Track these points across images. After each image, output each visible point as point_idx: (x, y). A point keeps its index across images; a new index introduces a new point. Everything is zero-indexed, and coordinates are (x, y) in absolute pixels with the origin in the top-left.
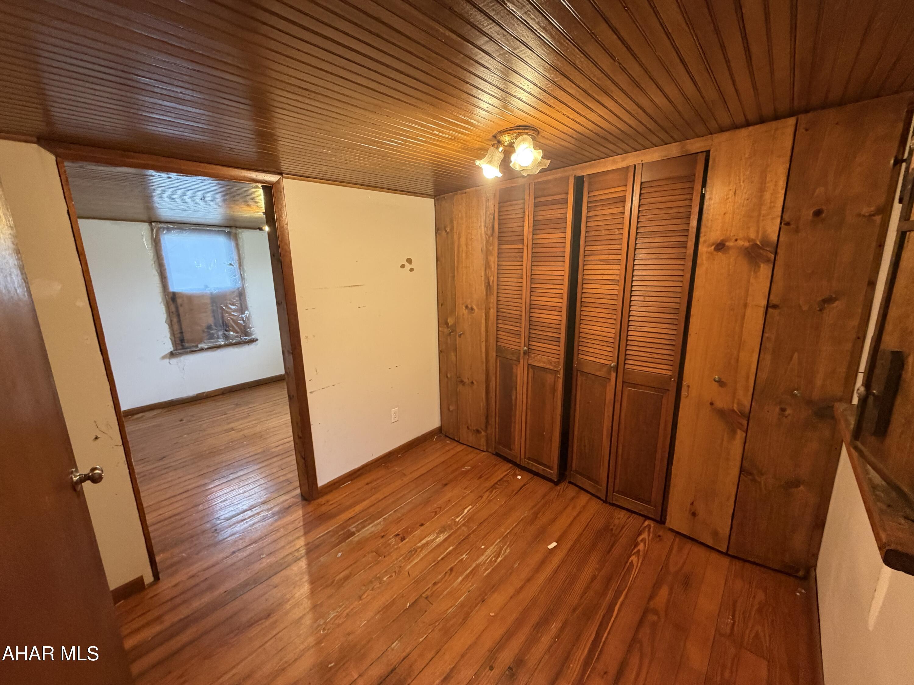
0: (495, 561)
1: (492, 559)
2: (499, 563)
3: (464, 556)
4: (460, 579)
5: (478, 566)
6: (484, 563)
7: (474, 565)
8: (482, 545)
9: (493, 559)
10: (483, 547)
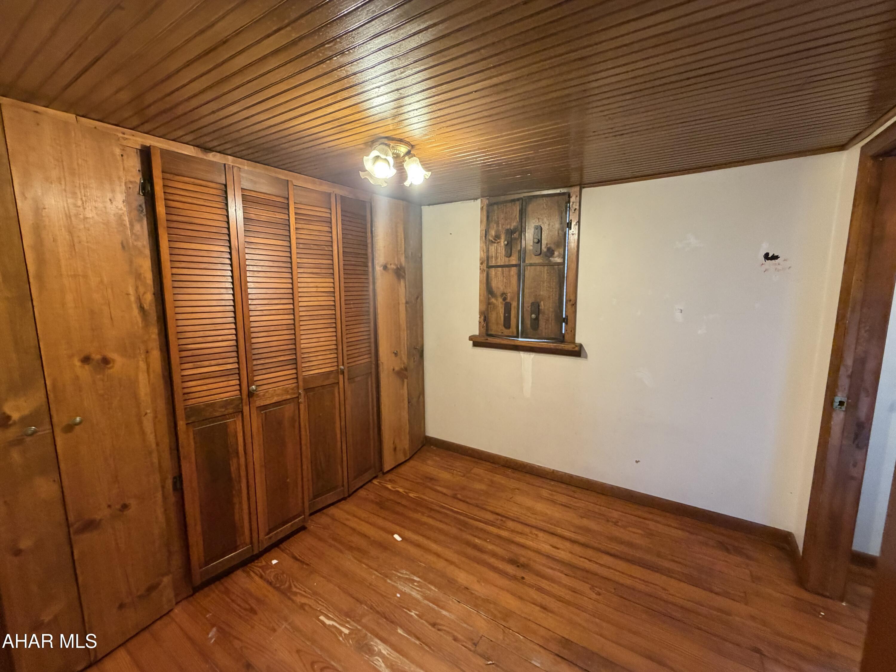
0: (418, 582)
1: (415, 586)
2: (421, 579)
3: (413, 614)
4: (444, 612)
5: (426, 598)
6: (421, 592)
7: (426, 602)
8: (396, 596)
9: (416, 584)
10: (398, 595)
